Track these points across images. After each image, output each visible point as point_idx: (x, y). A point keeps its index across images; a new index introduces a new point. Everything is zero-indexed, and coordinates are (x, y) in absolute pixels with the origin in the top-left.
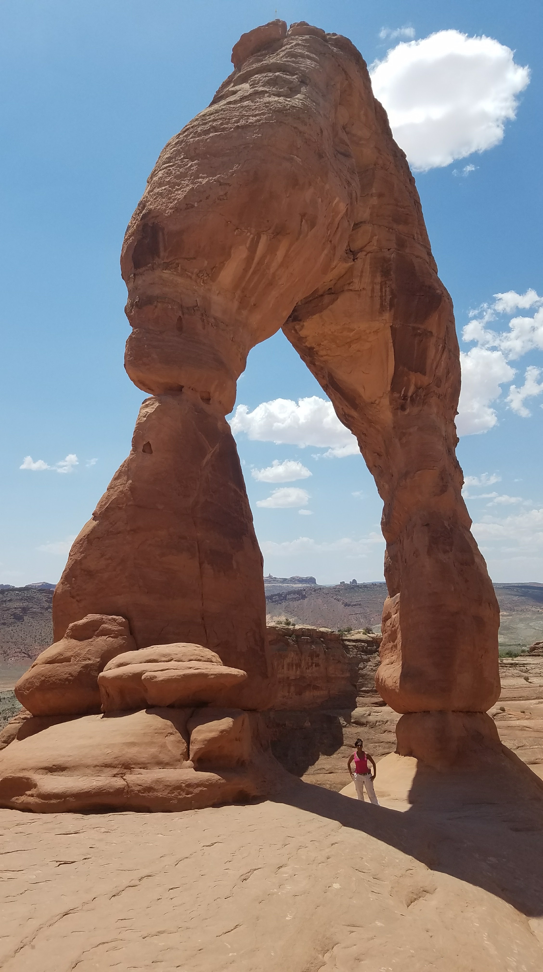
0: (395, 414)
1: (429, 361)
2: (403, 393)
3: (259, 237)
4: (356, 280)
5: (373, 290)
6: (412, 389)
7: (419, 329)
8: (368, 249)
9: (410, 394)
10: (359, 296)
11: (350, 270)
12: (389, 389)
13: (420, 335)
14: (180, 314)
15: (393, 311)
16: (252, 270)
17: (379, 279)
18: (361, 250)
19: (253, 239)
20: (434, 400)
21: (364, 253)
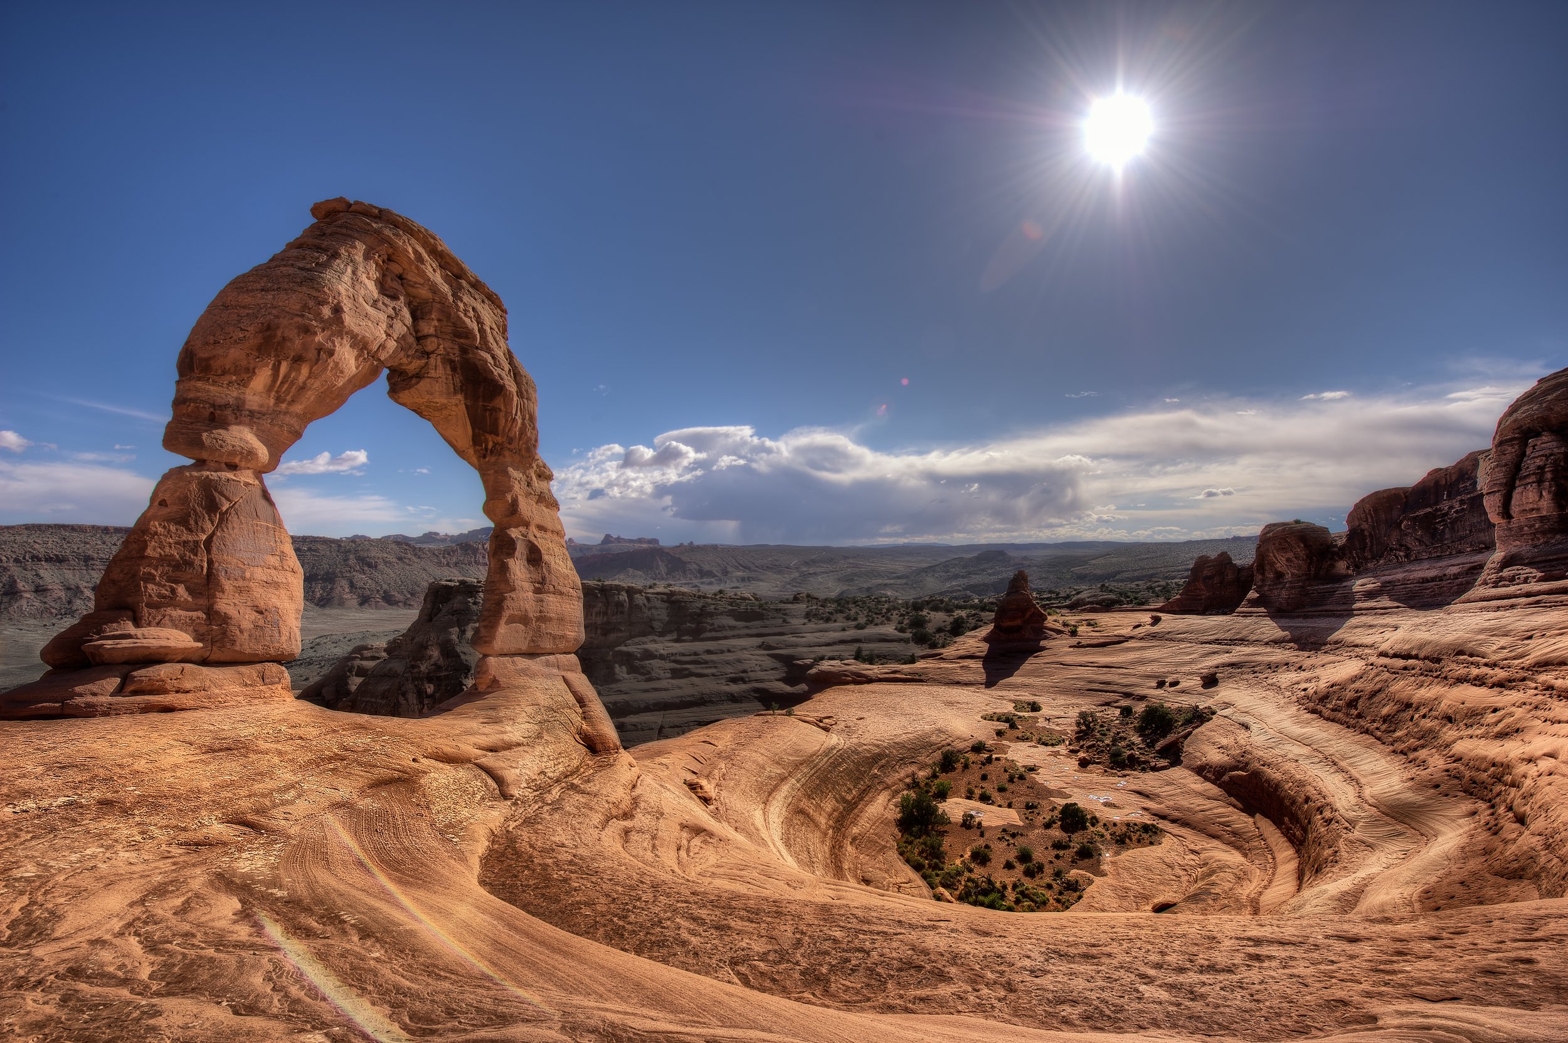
1: (501, 428)
2: (483, 446)
3: (280, 363)
4: (432, 372)
5: (447, 379)
6: (490, 445)
7: (488, 406)
8: (438, 352)
9: (489, 447)
10: (437, 381)
12: (471, 443)
13: (489, 410)
14: (212, 410)
15: (463, 393)
16: (279, 382)
19: (274, 364)
20: (507, 453)
21: (436, 355)
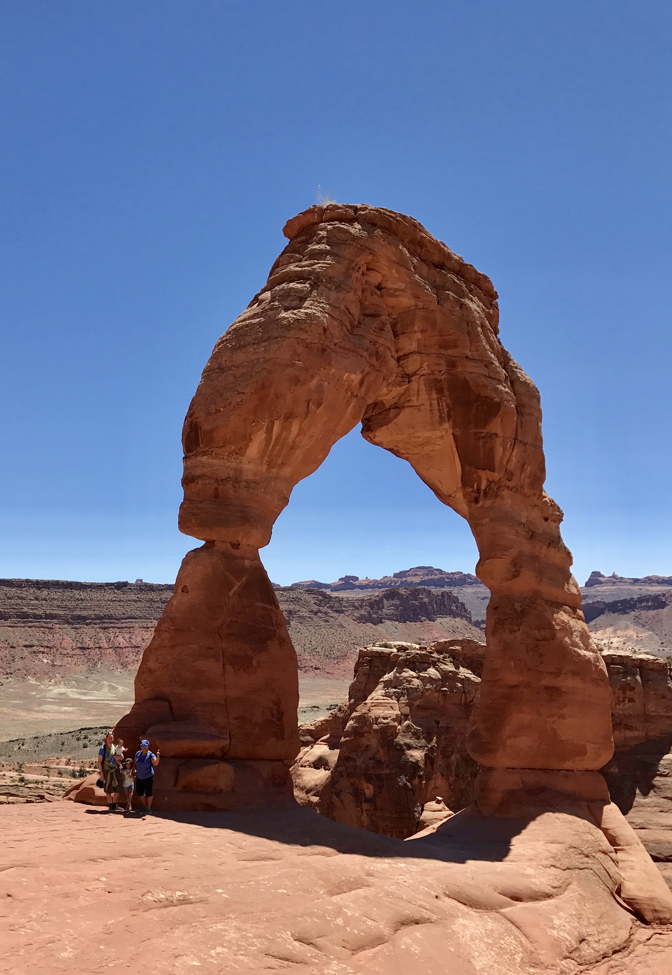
0: (469, 507)
1: (497, 460)
2: (475, 487)
3: (273, 424)
4: (414, 398)
5: (431, 405)
6: (484, 484)
7: (481, 433)
8: (421, 372)
9: (483, 487)
10: (419, 410)
11: (408, 389)
12: (460, 485)
13: (483, 438)
14: (216, 485)
15: (451, 421)
16: (272, 444)
17: (435, 396)
18: (414, 374)
19: (268, 426)
20: (505, 492)
21: (419, 376)
